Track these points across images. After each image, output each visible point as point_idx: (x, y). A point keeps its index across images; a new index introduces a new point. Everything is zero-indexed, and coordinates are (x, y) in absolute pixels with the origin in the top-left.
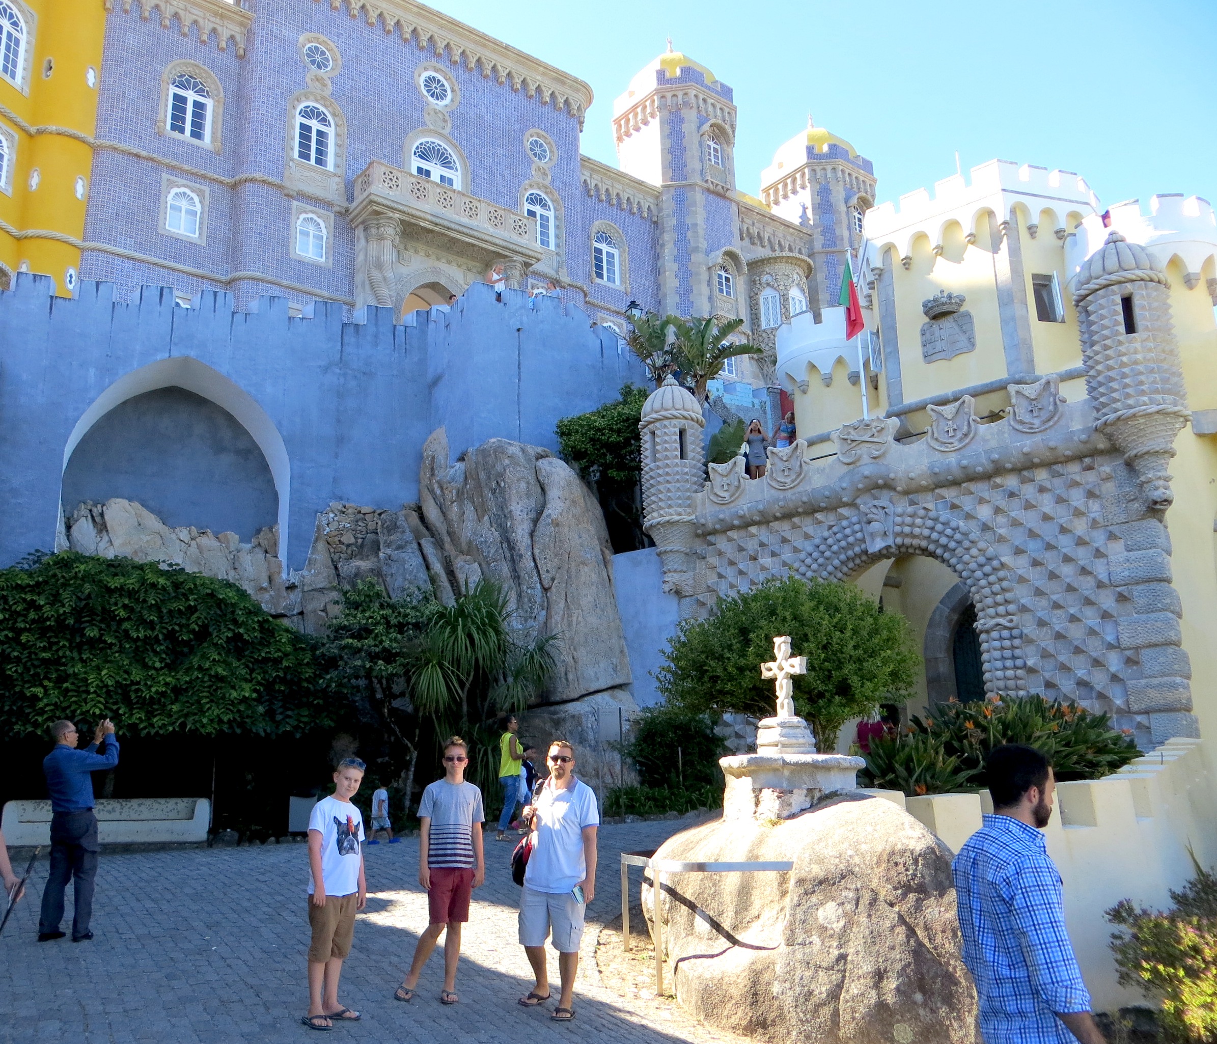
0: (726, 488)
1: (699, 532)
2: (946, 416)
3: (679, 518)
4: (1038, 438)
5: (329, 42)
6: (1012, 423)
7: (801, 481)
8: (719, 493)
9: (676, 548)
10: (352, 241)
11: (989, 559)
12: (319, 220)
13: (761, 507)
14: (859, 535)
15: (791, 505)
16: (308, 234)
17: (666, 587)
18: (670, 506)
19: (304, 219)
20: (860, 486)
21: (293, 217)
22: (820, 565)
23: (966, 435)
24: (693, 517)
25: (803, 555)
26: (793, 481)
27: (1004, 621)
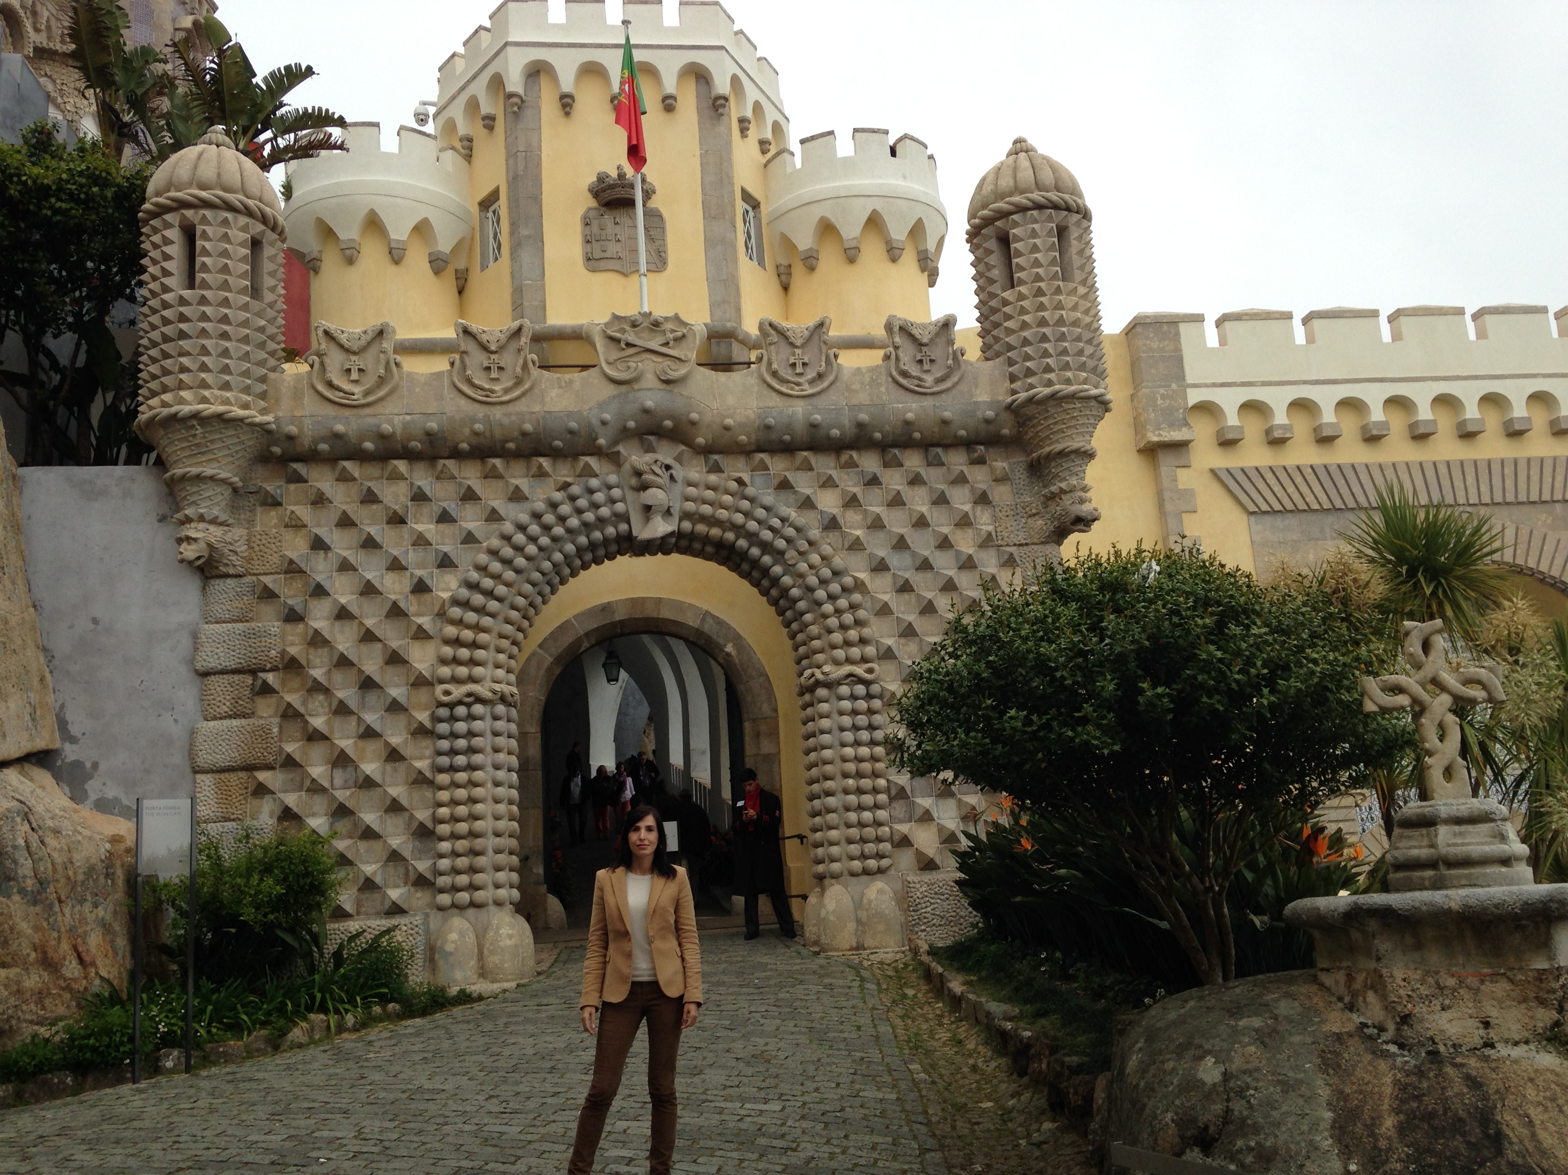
0: (355, 376)
1: (277, 450)
2: (793, 340)
3: (246, 413)
4: (928, 402)
6: (894, 373)
7: (524, 394)
8: (336, 382)
9: (223, 475)
11: (836, 573)
13: (433, 425)
14: (620, 507)
15: (498, 434)
17: (190, 552)
18: (226, 386)
20: (631, 424)
22: (541, 549)
23: (820, 376)
24: (269, 418)
25: (508, 527)
26: (506, 391)
27: (859, 670)
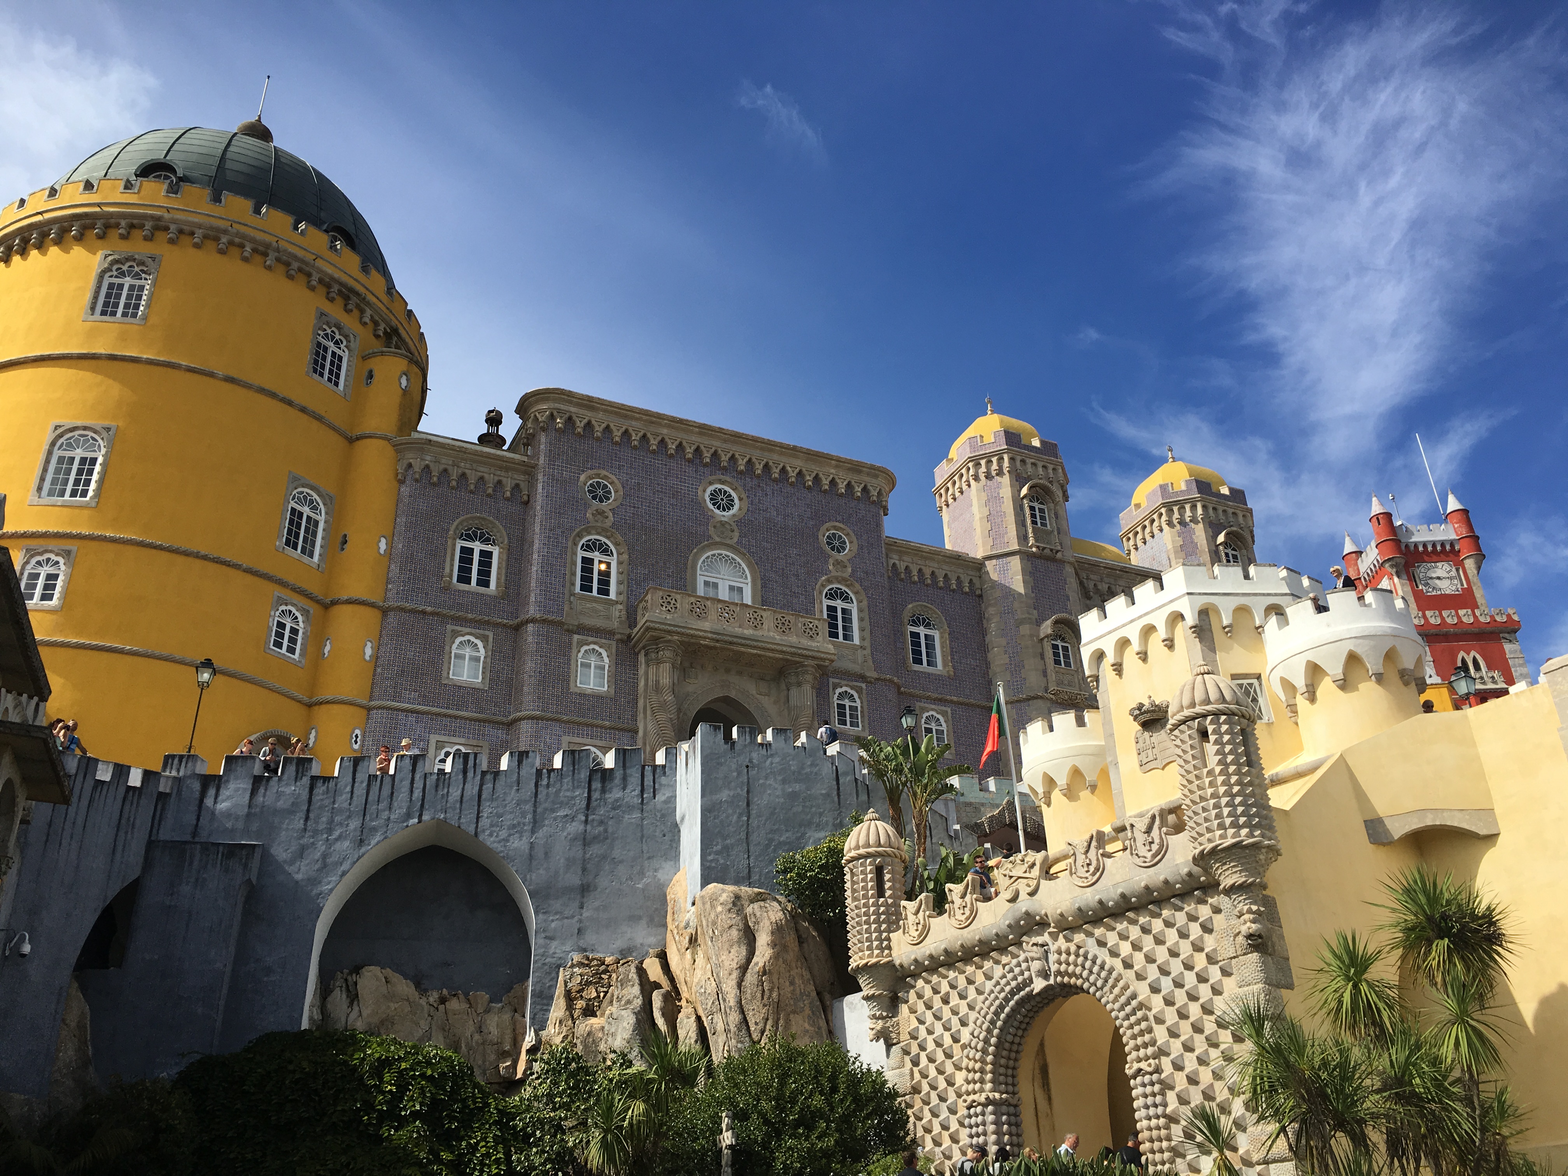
0: (915, 927)
1: (896, 974)
3: (877, 960)
4: (1153, 871)
5: (610, 476)
6: (1131, 857)
7: (973, 920)
8: (910, 933)
9: (878, 992)
10: (635, 667)
11: (1131, 999)
12: (601, 650)
13: (946, 947)
14: (1026, 974)
15: (971, 944)
16: (589, 666)
17: (872, 1035)
18: (869, 948)
19: (586, 651)
20: (1022, 923)
21: (574, 650)
23: (1097, 869)
24: (888, 959)
27: (1143, 1065)
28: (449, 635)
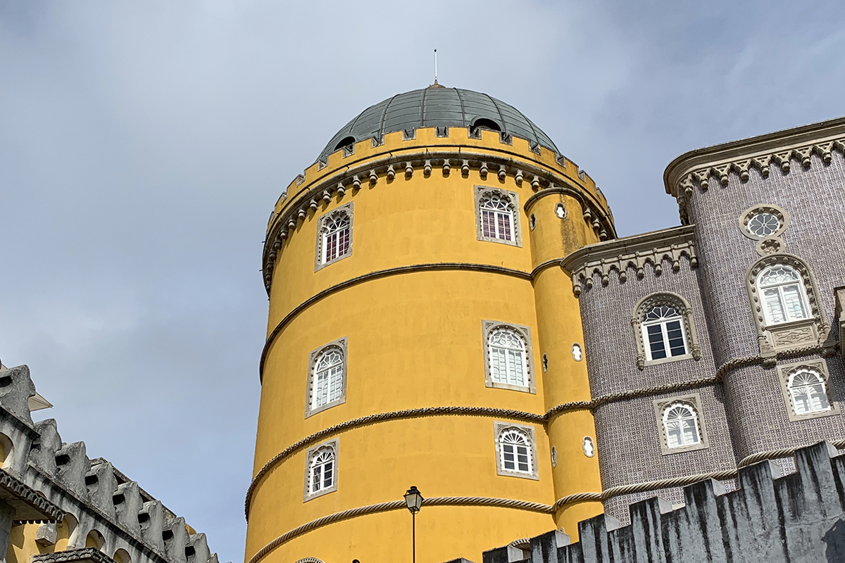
12: (811, 372)
19: (795, 379)
21: (782, 382)
28: (656, 408)
